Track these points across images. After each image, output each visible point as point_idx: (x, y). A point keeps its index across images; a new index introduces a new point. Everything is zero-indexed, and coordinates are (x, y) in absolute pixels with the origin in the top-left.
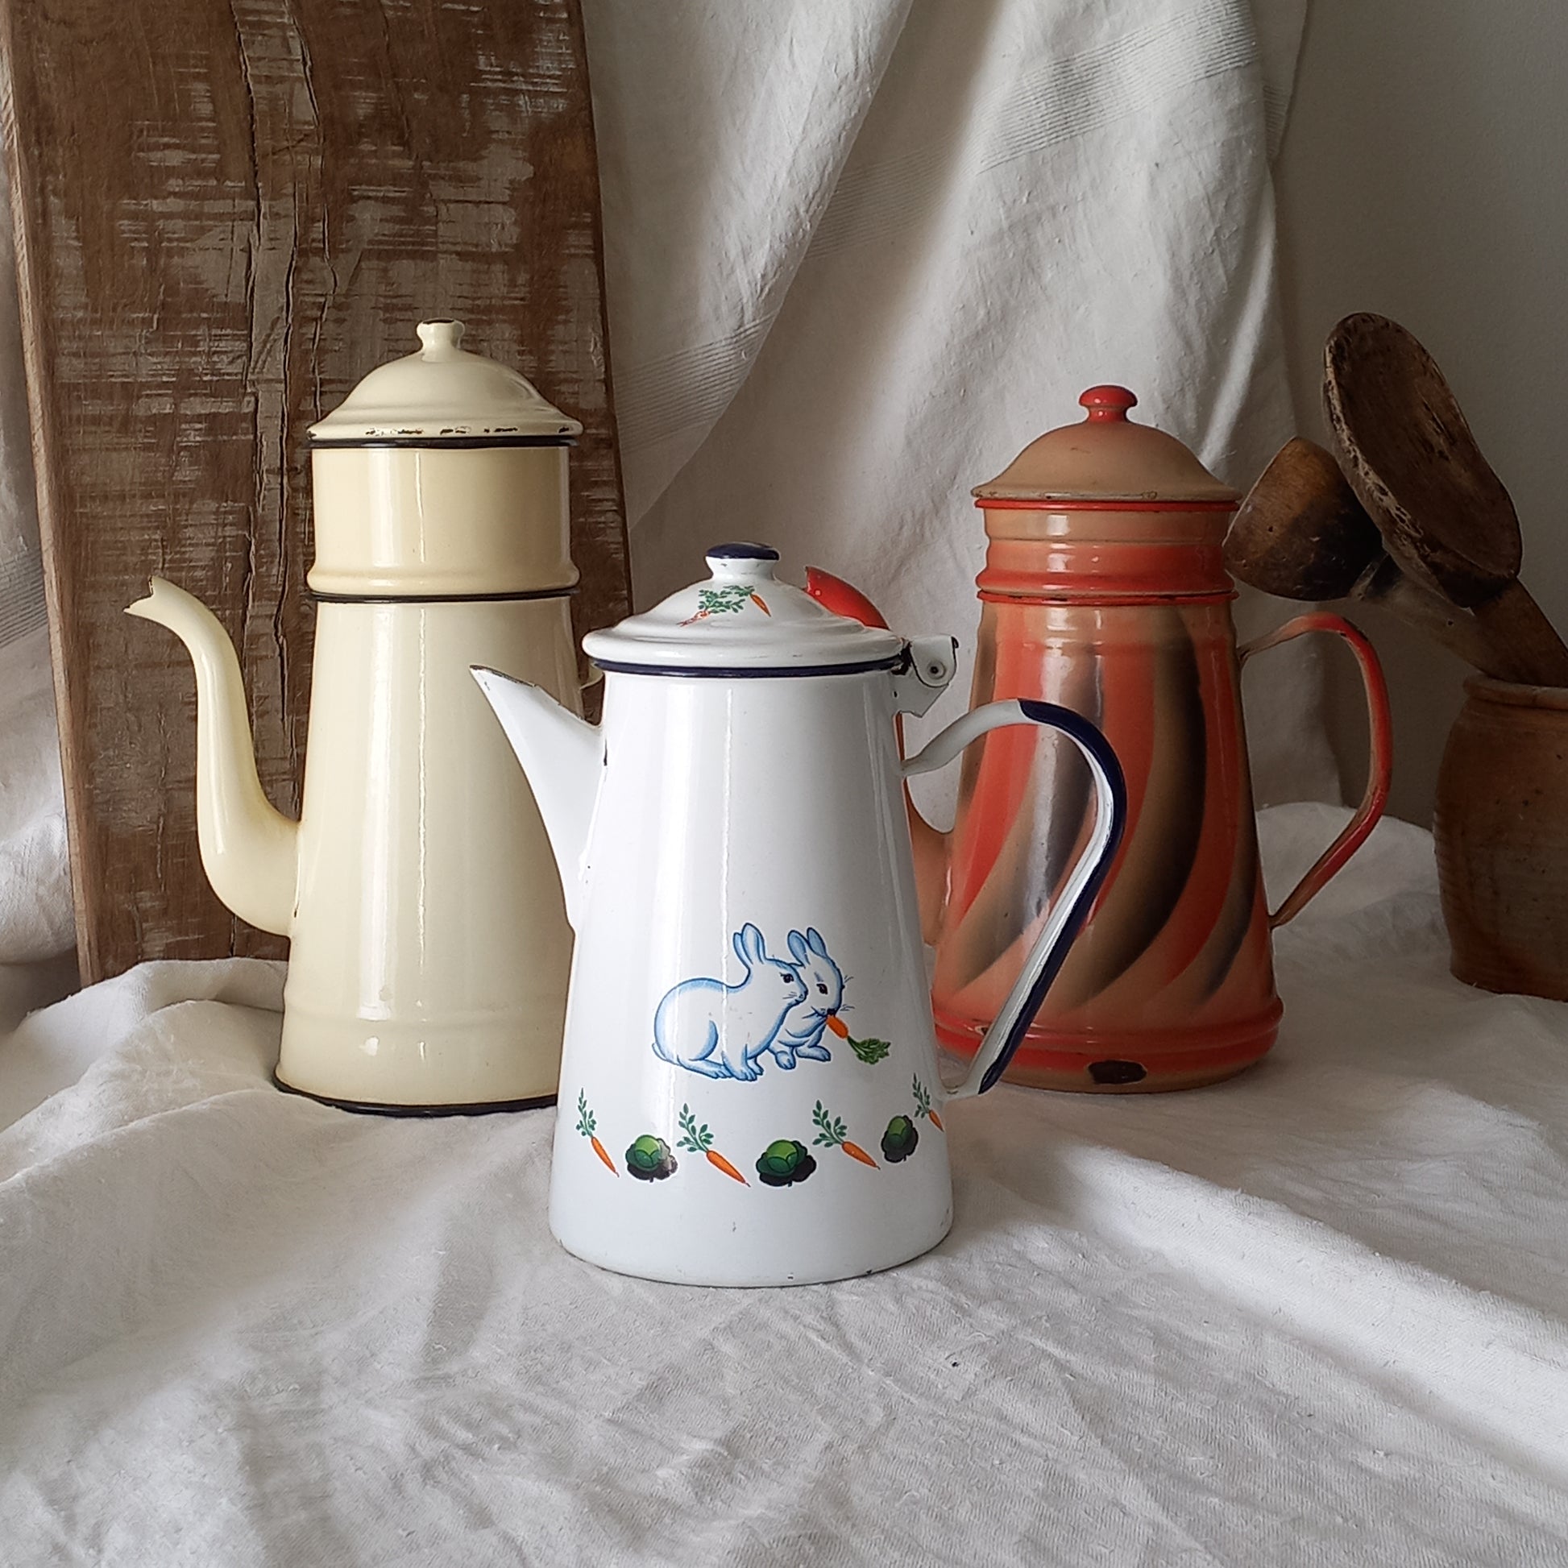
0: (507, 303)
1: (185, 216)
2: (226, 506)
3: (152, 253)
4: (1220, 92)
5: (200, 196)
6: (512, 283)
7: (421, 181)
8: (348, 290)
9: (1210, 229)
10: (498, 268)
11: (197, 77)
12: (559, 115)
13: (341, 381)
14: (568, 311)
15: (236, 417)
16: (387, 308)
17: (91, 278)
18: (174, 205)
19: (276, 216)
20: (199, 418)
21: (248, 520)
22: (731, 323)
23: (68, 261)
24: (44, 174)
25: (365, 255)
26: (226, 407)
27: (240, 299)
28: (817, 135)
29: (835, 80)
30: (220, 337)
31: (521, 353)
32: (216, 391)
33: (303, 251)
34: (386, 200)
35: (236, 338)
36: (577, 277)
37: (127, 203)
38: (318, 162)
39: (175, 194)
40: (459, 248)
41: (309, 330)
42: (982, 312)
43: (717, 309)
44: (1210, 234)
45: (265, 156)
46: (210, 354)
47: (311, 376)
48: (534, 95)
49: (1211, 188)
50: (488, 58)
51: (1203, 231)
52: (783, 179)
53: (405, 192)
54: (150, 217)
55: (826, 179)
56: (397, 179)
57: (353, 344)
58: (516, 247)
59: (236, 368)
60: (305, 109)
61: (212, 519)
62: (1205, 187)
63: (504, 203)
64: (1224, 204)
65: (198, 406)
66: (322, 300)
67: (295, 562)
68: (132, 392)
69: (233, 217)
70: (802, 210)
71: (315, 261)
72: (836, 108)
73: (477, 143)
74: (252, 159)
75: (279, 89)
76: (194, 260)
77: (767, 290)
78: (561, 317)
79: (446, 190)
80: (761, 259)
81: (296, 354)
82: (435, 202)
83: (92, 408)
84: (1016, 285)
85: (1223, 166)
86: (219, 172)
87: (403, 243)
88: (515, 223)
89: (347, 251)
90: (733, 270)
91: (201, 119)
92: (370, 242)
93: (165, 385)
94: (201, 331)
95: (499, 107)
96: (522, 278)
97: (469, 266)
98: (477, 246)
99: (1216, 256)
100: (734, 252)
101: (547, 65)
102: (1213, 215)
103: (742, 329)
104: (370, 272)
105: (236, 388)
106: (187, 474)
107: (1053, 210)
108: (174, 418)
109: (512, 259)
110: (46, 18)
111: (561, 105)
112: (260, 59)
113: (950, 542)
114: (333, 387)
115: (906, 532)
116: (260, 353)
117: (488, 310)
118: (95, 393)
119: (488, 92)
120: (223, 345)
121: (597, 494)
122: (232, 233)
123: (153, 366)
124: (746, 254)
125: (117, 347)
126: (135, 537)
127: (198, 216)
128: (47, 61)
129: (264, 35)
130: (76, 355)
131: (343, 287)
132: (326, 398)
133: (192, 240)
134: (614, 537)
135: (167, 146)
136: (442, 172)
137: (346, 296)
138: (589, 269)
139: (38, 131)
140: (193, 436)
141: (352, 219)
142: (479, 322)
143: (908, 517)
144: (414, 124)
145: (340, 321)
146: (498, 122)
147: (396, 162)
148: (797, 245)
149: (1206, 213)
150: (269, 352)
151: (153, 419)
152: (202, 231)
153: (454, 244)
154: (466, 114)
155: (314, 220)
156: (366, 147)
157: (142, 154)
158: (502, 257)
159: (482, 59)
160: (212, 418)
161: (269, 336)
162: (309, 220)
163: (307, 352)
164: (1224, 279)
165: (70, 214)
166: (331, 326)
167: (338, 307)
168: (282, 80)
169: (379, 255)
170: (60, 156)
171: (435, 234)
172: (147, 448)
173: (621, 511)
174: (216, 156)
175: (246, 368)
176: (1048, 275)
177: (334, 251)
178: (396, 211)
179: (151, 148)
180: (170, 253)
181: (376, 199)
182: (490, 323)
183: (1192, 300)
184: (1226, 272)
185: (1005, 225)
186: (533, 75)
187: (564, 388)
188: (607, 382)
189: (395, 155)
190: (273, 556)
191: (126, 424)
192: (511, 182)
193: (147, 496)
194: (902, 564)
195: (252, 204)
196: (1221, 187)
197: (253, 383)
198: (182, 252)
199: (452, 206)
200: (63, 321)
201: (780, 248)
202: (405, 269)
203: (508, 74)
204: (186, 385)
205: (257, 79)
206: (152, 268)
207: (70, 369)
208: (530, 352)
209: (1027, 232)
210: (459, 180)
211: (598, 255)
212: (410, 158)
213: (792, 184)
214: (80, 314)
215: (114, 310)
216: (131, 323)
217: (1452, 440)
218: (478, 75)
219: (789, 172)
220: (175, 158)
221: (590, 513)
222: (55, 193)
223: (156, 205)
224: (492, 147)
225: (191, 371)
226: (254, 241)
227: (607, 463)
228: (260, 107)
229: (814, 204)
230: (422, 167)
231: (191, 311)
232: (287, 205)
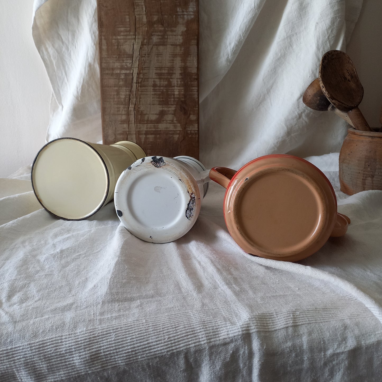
0: (180, 53)
1: (124, 39)
2: (127, 88)
3: (118, 46)
4: (332, 7)
5: (126, 35)
6: (181, 50)
7: (165, 32)
8: (150, 51)
9: (327, 36)
10: (178, 47)
11: (127, 15)
12: (192, 19)
13: (148, 67)
14: (191, 55)
15: (130, 73)
16: (157, 55)
17: (108, 50)
18: (122, 37)
19: (138, 39)
20: (124, 74)
21: (131, 91)
22: (226, 57)
23: (104, 47)
24: (101, 33)
25: (154, 45)
26: (128, 72)
27: (131, 53)
28: (245, 20)
29: (250, 9)
30: (128, 60)
31: (181, 63)
32: (126, 69)
33: (143, 44)
34: (158, 35)
35: (130, 60)
36: (193, 49)
37: (114, 37)
38: (146, 29)
39: (123, 35)
40: (171, 44)
41: (143, 59)
42: (280, 54)
43: (224, 55)
44: (327, 37)
45: (137, 28)
46: (126, 63)
47: (142, 67)
48: (188, 15)
49: (328, 28)
50: (179, 9)
51: (325, 36)
52: (238, 29)
53: (162, 34)
54: (118, 39)
55: (247, 29)
56: (160, 31)
57: (151, 61)
58: (182, 43)
59: (130, 65)
60: (145, 20)
61: (125, 91)
62: (326, 27)
63: (180, 35)
64: (331, 31)
65: (124, 72)
66: (145, 53)
67: (138, 98)
68: (113, 69)
69: (131, 39)
70: (241, 35)
71: (145, 46)
72: (250, 15)
73: (176, 24)
74: (135, 29)
75: (141, 16)
76: (124, 47)
77: (234, 51)
78: (190, 56)
79: (169, 33)
80: (233, 45)
81: (140, 62)
82: (167, 35)
83: (107, 72)
84: (287, 48)
85: (331, 23)
86: (130, 31)
87: (161, 43)
88: (182, 39)
89: (151, 44)
90: (227, 47)
91: (127, 22)
92: (155, 43)
93: (119, 68)
94: (125, 59)
95: (181, 18)
96: (183, 49)
97: (173, 47)
98: (175, 43)
99: (328, 42)
100: (228, 43)
101: (191, 9)
102: (328, 33)
103: (228, 58)
104: (154, 49)
105: (130, 69)
106: (121, 83)
107: (296, 34)
108: (120, 74)
109: (180, 45)
110: (103, 6)
111: (193, 17)
112: (138, 11)
113: (270, 99)
114: (146, 68)
115: (261, 97)
116: (134, 62)
117: (176, 55)
118: (107, 69)
119: (179, 15)
120: (128, 61)
121: (193, 88)
122: (131, 42)
123: (117, 65)
124: (230, 44)
125: (111, 61)
126: (113, 93)
127: (126, 39)
128: (103, 13)
129: (138, 7)
130: (105, 63)
131: (149, 51)
132: (145, 70)
133: (124, 43)
134: (196, 96)
135: (121, 27)
136: (169, 30)
137: (150, 52)
138: (196, 47)
139: (101, 26)
140: (123, 77)
141: (152, 39)
142: (174, 57)
143: (262, 94)
144: (164, 21)
145: (148, 57)
146: (180, 20)
147: (161, 28)
148: (240, 42)
149: (326, 33)
150: (136, 62)
151: (116, 74)
152: (126, 42)
153: (171, 43)
154: (174, 19)
155: (145, 39)
156: (155, 26)
157: (117, 29)
158: (179, 45)
159: (178, 9)
160: (126, 74)
161: (136, 60)
162: (144, 39)
163: (142, 62)
164: (329, 46)
165: (105, 39)
166: (147, 58)
167: (148, 54)
168: (141, 14)
169: (156, 45)
170: (104, 30)
171: (167, 41)
172: (115, 79)
173: (198, 91)
174: (129, 29)
175: (132, 65)
176: (294, 47)
177: (148, 44)
178: (160, 37)
179: (119, 28)
180: (120, 46)
181: (156, 35)
182: (176, 57)
183: (321, 51)
184: (330, 45)
185: (286, 37)
186: (188, 11)
187: (189, 69)
188: (198, 68)
189: (161, 27)
190: (134, 97)
191: (112, 74)
192: (182, 31)
193: (115, 87)
194: (260, 103)
195: (134, 37)
196: (330, 27)
197: (133, 68)
198: (122, 45)
199: (170, 36)
200: (103, 57)
201: (236, 42)
202: (161, 48)
203: (183, 12)
204: (122, 68)
205: (137, 15)
206: (118, 48)
207: (104, 65)
208: (183, 62)
209: (290, 38)
210: (172, 31)
211: (198, 44)
212: (163, 27)
213: (240, 30)
214: (106, 56)
215: (111, 55)
216: (114, 58)
217: (352, 77)
218: (177, 12)
219: (239, 28)
220: (122, 29)
221: (192, 92)
222: (103, 36)
223: (119, 37)
224: (179, 25)
225: (123, 66)
226: (135, 43)
227: (196, 83)
228: (137, 19)
229: (244, 34)
230: (165, 29)
231: (124, 55)
232: (140, 37)
